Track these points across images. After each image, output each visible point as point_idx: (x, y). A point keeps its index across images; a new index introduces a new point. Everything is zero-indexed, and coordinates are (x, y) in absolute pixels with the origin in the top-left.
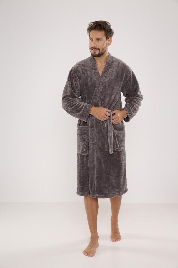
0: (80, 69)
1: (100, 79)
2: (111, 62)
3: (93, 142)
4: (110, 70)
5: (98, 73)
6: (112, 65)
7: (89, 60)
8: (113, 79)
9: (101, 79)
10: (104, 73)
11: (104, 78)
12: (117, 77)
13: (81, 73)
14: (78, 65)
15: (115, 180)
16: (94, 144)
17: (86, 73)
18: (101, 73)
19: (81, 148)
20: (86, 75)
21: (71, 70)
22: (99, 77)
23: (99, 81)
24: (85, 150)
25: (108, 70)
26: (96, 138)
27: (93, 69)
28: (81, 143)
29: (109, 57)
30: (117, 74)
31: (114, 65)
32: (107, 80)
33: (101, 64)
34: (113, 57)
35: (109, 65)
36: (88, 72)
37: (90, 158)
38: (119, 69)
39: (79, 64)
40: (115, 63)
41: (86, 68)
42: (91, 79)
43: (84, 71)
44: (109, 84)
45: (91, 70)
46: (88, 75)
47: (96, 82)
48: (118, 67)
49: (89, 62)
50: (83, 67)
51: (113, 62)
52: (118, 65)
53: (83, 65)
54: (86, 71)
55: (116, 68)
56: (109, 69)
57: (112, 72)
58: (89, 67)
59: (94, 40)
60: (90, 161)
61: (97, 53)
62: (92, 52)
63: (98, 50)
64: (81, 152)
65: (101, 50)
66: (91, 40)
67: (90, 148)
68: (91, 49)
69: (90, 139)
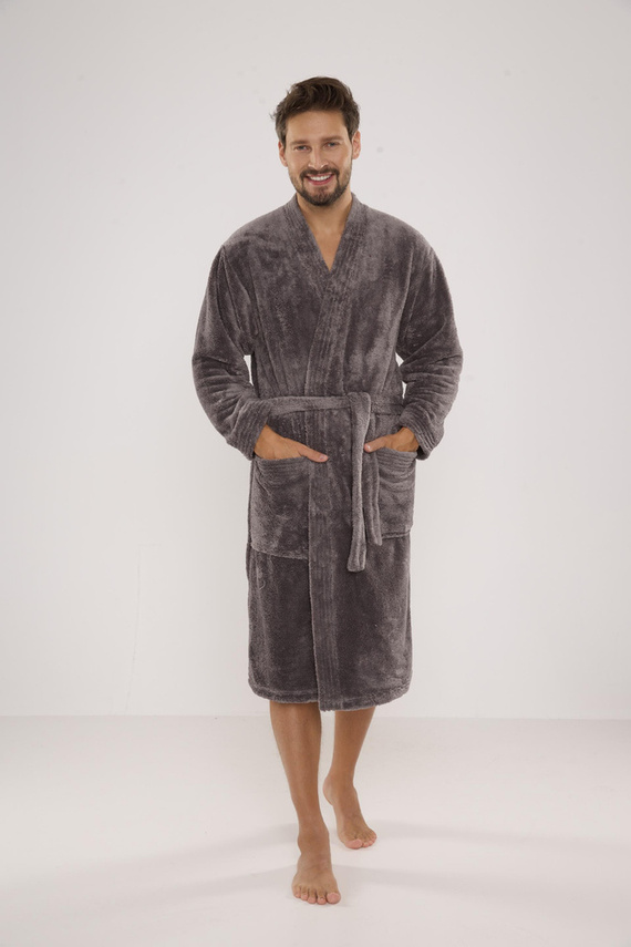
0: (252, 253)
1: (331, 283)
2: (361, 224)
3: (325, 513)
4: (360, 250)
5: (323, 264)
6: (364, 231)
7: (283, 218)
8: (375, 279)
9: (335, 284)
10: (340, 261)
11: (343, 278)
12: (386, 272)
13: (258, 264)
14: (244, 239)
16: (325, 519)
17: (278, 266)
18: (329, 260)
19: (278, 533)
20: (280, 273)
21: (218, 257)
22: (327, 276)
23: (329, 291)
24: (292, 541)
25: (355, 252)
26: (335, 497)
27: (300, 249)
28: (280, 516)
29: (355, 207)
30: (388, 262)
31: (372, 234)
32: (353, 284)
33: (326, 232)
35: (355, 234)
36: (286, 261)
37: (313, 567)
38: (392, 244)
39: (246, 234)
40: (373, 226)
41: (273, 247)
43: (268, 258)
44: (361, 299)
45: (295, 254)
46: (286, 272)
47: (319, 296)
48: (387, 237)
49: (285, 226)
50: (261, 243)
51: (366, 222)
52: (386, 231)
53: (262, 236)
54: (276, 255)
55: (380, 244)
56: (357, 246)
57: (367, 256)
58: (285, 242)
59: (316, 147)
60: (313, 579)
61: (331, 189)
62: (310, 187)
63: (335, 177)
64: (279, 550)
65: (341, 176)
66: (301, 148)
67: (313, 534)
68: (305, 180)
69: (314, 499)
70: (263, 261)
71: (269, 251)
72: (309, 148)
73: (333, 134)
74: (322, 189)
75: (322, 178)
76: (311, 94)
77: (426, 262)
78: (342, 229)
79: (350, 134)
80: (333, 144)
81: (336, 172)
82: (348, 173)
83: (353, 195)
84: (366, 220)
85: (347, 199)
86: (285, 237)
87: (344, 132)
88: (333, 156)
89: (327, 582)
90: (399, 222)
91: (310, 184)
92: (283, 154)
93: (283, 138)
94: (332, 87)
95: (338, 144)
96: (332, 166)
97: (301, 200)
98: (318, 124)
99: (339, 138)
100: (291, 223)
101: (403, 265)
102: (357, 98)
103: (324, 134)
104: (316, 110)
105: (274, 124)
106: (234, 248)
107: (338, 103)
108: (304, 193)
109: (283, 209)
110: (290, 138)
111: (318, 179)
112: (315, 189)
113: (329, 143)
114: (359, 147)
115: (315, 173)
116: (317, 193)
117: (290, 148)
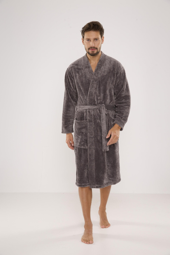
2: (104, 60)
3: (92, 136)
4: (102, 67)
5: (92, 71)
6: (104, 62)
7: (83, 59)
8: (106, 74)
10: (96, 70)
11: (97, 75)
12: (109, 73)
14: (72, 66)
15: (110, 170)
16: (92, 138)
18: (94, 70)
19: (79, 141)
20: (81, 74)
23: (93, 78)
24: (82, 143)
25: (101, 68)
26: (95, 132)
27: (86, 67)
28: (79, 136)
30: (110, 70)
31: (106, 63)
32: (99, 76)
34: (105, 56)
35: (101, 63)
36: (82, 71)
37: (89, 151)
38: (111, 65)
40: (107, 61)
41: (79, 67)
42: (85, 77)
44: (101, 80)
45: (85, 69)
49: (83, 61)
50: (76, 67)
52: (110, 62)
54: (80, 69)
55: (108, 65)
57: (104, 69)
58: (83, 66)
59: (92, 40)
60: (89, 153)
64: (79, 146)
66: (88, 40)
67: (89, 142)
68: (89, 50)
69: (89, 133)
72: (90, 40)
73: (97, 37)
76: (92, 26)
78: (98, 62)
79: (101, 37)
80: (97, 40)
81: (97, 48)
85: (100, 53)
86: (83, 64)
87: (100, 36)
88: (97, 42)
89: (92, 155)
90: (114, 59)
92: (83, 42)
93: (83, 37)
94: (97, 25)
96: (96, 46)
98: (93, 34)
99: (99, 38)
100: (85, 61)
101: (114, 71)
102: (104, 28)
103: (94, 37)
104: (93, 30)
105: (81, 33)
107: (99, 29)
108: (89, 53)
110: (85, 37)
112: (92, 52)
113: (96, 39)
114: (103, 41)
117: (85, 40)
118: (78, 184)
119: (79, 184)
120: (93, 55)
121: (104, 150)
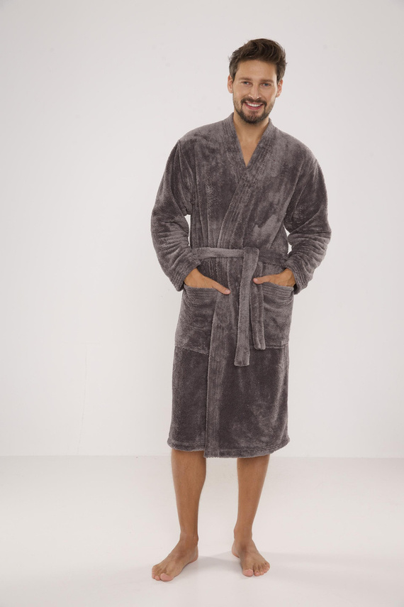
0: (197, 148)
1: (246, 174)
2: (272, 139)
3: (224, 325)
4: (268, 156)
5: (243, 161)
6: (273, 144)
7: (221, 128)
8: (275, 175)
9: (248, 175)
10: (254, 161)
11: (254, 172)
12: (282, 172)
13: (200, 156)
14: (194, 138)
15: (263, 416)
16: (223, 329)
17: (213, 159)
18: (247, 160)
20: (214, 163)
21: (176, 148)
22: (244, 169)
23: (243, 179)
25: (265, 156)
26: (231, 315)
27: (229, 149)
29: (269, 127)
30: (285, 165)
31: (277, 146)
32: (260, 177)
33: (248, 141)
35: (266, 145)
36: (219, 156)
37: (212, 360)
38: (289, 155)
39: (195, 135)
40: (279, 141)
41: (212, 145)
43: (207, 152)
44: (264, 187)
45: (225, 152)
46: (217, 163)
47: (237, 182)
48: (287, 150)
49: (222, 133)
50: (204, 142)
51: (275, 138)
52: (287, 146)
53: (205, 137)
54: (213, 151)
55: (282, 154)
56: (267, 153)
57: (272, 160)
58: (220, 144)
59: (256, 84)
60: (211, 368)
61: (260, 114)
62: (246, 110)
63: (263, 106)
64: (188, 345)
65: (267, 107)
66: (245, 83)
67: (214, 337)
68: (244, 104)
69: (217, 315)
70: (204, 155)
71: (208, 148)
72: (251, 84)
73: (268, 78)
74: (254, 113)
75: (255, 105)
76: (260, 49)
77: (312, 168)
78: (259, 140)
79: (278, 79)
80: (266, 85)
81: (265, 104)
82: (272, 106)
83: (269, 120)
84: (275, 136)
85: (266, 121)
86: (220, 141)
87: (275, 78)
88: (265, 93)
89: (219, 371)
90: (296, 140)
91: (247, 108)
93: (233, 75)
95: (270, 85)
96: (263, 99)
97: (236, 118)
98: (257, 70)
99: (272, 81)
100: (226, 132)
101: (295, 169)
104: (261, 60)
106: (186, 143)
108: (241, 114)
109: (222, 123)
110: (239, 73)
111: (253, 105)
112: (250, 112)
113: (265, 83)
114: (280, 90)
115: (252, 101)
116: (250, 115)
117: (237, 82)
118: (173, 441)
119: (176, 442)
120: (252, 121)
121: (240, 363)
